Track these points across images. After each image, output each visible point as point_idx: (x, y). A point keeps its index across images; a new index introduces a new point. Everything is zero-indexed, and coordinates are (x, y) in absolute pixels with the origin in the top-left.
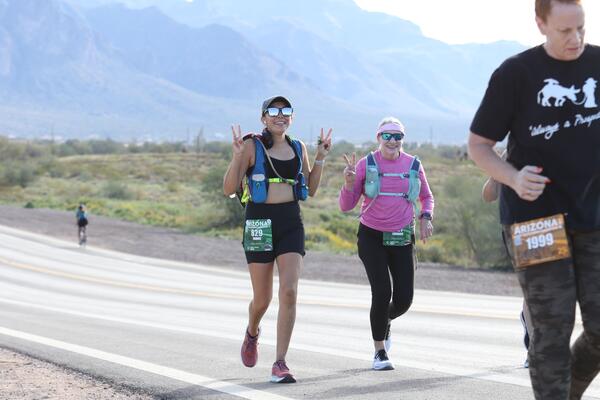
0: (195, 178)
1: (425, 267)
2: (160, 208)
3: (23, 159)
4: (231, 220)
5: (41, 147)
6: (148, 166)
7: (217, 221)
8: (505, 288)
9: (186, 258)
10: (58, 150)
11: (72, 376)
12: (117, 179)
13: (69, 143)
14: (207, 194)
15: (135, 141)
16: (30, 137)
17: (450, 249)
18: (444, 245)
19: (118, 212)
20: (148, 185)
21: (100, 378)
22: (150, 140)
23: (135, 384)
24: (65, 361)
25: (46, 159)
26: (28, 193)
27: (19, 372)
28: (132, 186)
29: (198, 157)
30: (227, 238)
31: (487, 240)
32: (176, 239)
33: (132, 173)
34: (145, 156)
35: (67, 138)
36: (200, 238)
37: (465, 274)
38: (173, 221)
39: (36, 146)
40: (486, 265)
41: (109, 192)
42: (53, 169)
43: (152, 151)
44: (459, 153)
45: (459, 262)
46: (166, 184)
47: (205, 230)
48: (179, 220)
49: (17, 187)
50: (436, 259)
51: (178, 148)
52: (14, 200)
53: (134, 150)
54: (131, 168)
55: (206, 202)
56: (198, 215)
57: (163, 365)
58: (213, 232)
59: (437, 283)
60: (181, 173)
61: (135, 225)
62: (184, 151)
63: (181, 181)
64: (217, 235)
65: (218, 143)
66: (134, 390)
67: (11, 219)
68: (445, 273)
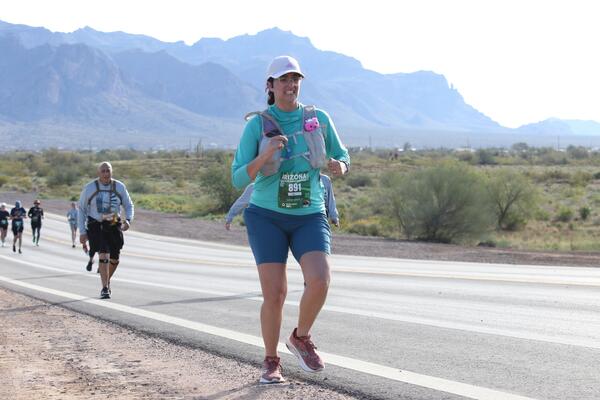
0: (196, 176)
1: (367, 240)
2: (170, 199)
3: (69, 165)
4: (223, 207)
5: (83, 155)
6: (161, 168)
7: (213, 208)
8: (426, 254)
9: (190, 236)
10: (95, 158)
11: (104, 325)
12: (139, 178)
13: (103, 152)
14: (204, 188)
15: (151, 149)
16: (74, 149)
17: (386, 226)
18: (381, 223)
19: (139, 202)
20: (161, 183)
21: (125, 326)
22: (162, 149)
23: (151, 331)
24: (100, 314)
25: (86, 164)
26: (72, 189)
27: (66, 322)
28: (149, 184)
29: (199, 161)
30: (220, 221)
31: (413, 219)
32: (182, 222)
33: (149, 173)
34: (159, 160)
35: (101, 149)
36: (201, 221)
37: (396, 244)
38: (181, 208)
39: (78, 154)
40: (413, 237)
41: (133, 188)
42: (91, 172)
43: (164, 157)
44: (391, 154)
45: (392, 236)
46: (175, 181)
47: (204, 215)
48: (185, 207)
49: (65, 186)
50: (375, 233)
51: (183, 154)
52: (63, 196)
53: (150, 157)
54: (150, 169)
55: (204, 194)
56: (198, 203)
57: (171, 315)
58: (210, 216)
59: (376, 251)
60: (186, 173)
61: (151, 211)
62: (187, 157)
63: (186, 179)
64: (213, 219)
65: (212, 151)
66: (150, 335)
67: (60, 209)
68: (381, 244)
